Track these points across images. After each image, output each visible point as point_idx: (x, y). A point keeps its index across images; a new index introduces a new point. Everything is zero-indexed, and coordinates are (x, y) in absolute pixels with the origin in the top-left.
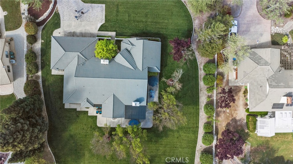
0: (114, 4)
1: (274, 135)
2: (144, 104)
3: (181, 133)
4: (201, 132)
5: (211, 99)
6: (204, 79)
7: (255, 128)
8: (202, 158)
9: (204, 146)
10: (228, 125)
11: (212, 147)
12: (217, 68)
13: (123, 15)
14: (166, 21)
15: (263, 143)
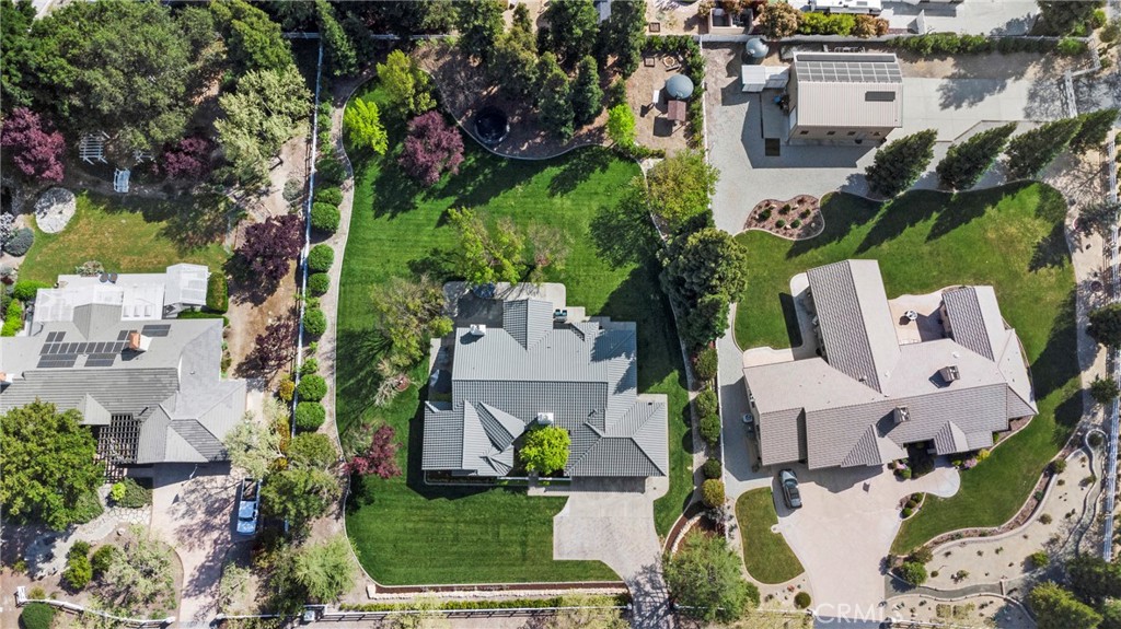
0: (533, 561)
1: (169, 268)
2: (461, 332)
3: (380, 271)
4: (334, 275)
5: (308, 348)
6: (324, 391)
7: (211, 282)
8: (336, 218)
9: (328, 243)
10: (272, 290)
11: (311, 243)
12: (291, 418)
13: (512, 535)
14: (410, 525)
15: (193, 252)
